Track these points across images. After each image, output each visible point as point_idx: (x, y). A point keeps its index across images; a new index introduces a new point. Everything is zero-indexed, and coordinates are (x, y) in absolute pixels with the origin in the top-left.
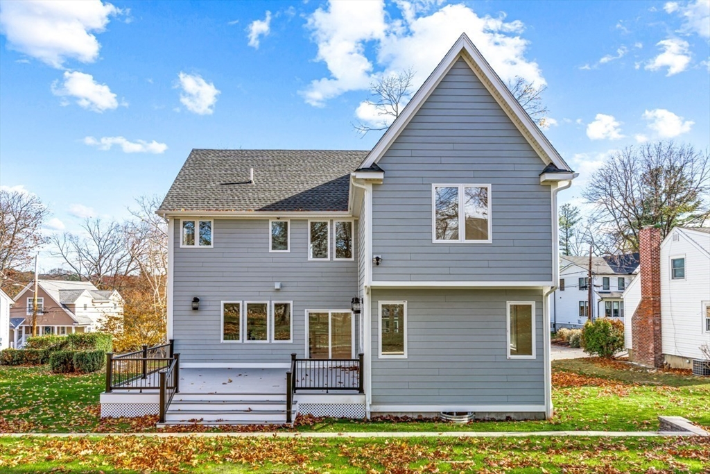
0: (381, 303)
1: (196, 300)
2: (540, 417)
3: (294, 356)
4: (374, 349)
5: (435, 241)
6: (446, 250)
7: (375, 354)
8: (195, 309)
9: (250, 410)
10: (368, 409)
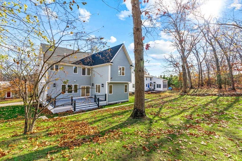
0: (109, 85)
1: (55, 84)
2: (128, 101)
4: (108, 93)
5: (118, 75)
6: (120, 77)
7: (108, 94)
9: (89, 106)
10: (107, 103)
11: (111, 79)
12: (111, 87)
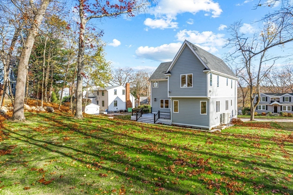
0: (174, 101)
1: (155, 99)
3: (159, 111)
4: (172, 110)
5: (181, 87)
6: (183, 89)
7: (172, 112)
8: (155, 101)
10: (171, 123)
11: (171, 94)
12: (176, 104)
